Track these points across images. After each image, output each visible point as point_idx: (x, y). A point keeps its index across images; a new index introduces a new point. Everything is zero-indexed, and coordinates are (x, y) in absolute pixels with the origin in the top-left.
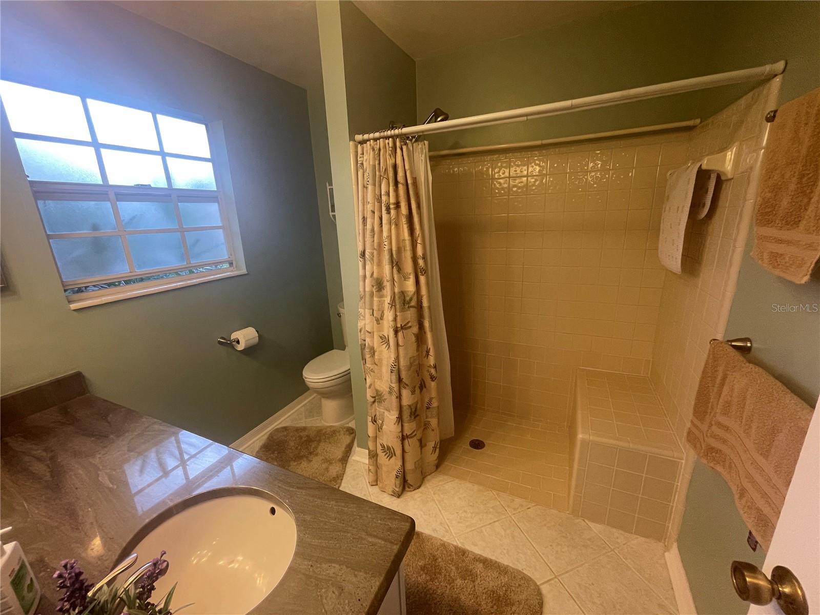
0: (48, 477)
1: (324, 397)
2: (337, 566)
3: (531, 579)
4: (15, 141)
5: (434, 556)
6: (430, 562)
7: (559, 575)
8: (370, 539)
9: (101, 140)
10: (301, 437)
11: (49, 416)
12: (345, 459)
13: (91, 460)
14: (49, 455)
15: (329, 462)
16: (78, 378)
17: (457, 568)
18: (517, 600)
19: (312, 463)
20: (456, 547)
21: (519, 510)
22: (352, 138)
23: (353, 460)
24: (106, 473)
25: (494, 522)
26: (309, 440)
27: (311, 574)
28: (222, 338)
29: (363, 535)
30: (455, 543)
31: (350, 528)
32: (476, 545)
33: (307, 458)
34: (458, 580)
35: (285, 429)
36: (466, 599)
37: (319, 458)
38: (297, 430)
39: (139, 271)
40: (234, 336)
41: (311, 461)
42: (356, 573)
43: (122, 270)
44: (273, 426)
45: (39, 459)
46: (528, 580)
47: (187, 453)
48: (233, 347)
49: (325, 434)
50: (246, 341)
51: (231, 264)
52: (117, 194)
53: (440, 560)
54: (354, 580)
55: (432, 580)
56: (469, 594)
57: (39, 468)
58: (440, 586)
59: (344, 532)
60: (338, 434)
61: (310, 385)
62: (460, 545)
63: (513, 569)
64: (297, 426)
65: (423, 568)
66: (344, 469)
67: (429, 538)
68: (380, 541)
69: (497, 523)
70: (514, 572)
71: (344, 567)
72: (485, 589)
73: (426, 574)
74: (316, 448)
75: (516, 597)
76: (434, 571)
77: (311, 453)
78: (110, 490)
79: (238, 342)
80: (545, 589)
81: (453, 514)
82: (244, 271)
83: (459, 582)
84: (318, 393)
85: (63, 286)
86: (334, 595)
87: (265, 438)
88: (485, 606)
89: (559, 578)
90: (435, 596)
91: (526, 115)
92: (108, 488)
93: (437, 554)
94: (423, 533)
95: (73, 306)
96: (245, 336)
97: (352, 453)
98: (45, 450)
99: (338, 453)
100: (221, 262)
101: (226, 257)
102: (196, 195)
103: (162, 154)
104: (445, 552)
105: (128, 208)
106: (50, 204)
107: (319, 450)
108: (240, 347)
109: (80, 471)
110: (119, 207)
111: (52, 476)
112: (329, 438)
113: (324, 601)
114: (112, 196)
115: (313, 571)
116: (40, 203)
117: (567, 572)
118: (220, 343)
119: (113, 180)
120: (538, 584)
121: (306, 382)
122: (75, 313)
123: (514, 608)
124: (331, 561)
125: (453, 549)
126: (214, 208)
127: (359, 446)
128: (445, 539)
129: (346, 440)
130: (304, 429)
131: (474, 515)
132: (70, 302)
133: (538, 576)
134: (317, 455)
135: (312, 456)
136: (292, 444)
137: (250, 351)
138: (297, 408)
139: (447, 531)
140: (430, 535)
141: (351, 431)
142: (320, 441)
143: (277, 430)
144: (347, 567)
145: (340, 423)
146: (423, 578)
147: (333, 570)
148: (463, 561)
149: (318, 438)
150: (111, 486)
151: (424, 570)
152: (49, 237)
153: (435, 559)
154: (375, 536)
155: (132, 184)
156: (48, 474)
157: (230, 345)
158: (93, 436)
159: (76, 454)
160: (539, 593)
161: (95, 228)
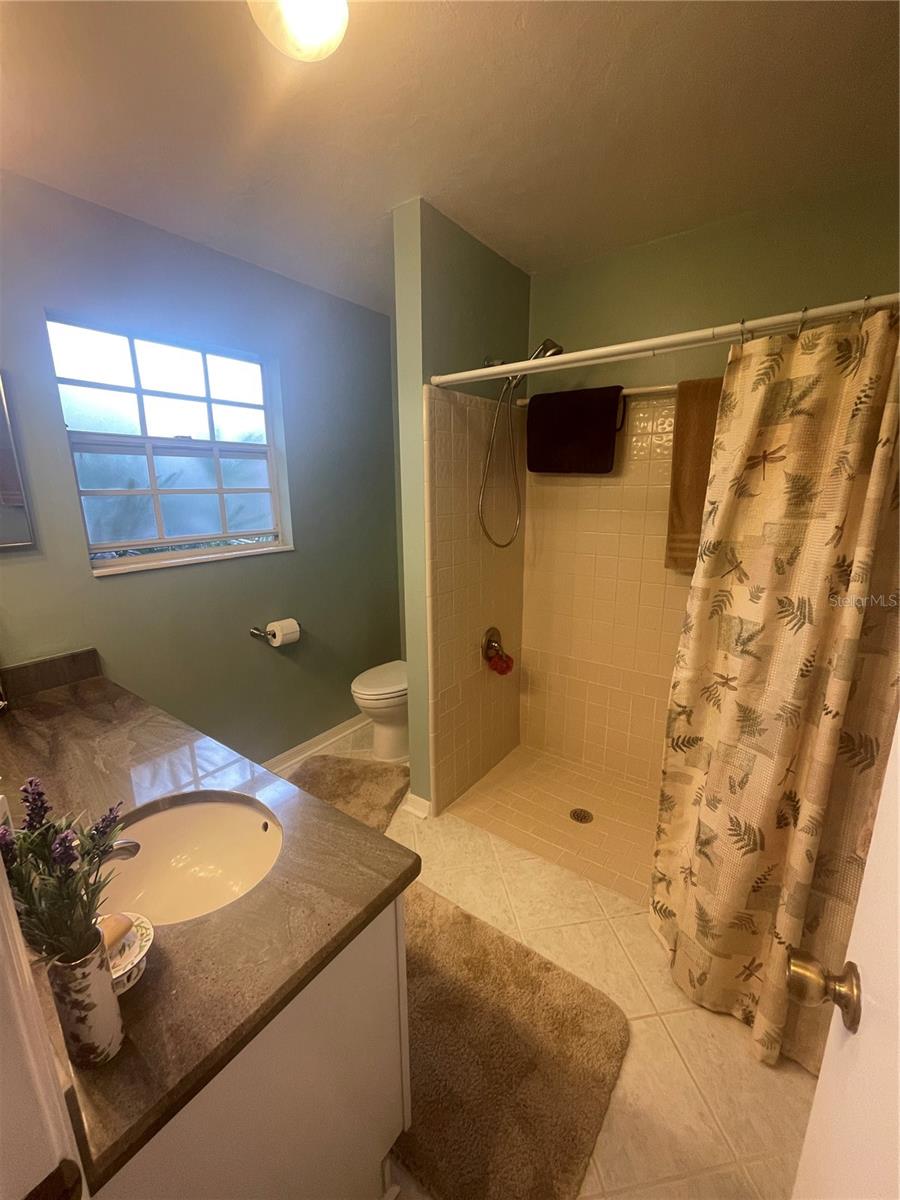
0: (47, 754)
1: (377, 722)
2: (315, 888)
3: (618, 1008)
4: (57, 389)
5: (485, 950)
6: (478, 956)
7: (663, 1014)
8: (360, 869)
9: (145, 385)
10: (341, 771)
11: (58, 694)
12: (393, 807)
13: (90, 742)
14: (51, 733)
15: (371, 807)
16: (92, 655)
17: (514, 972)
18: (590, 1030)
19: (350, 805)
20: (519, 945)
21: (623, 913)
22: (426, 380)
23: (404, 810)
24: (102, 758)
25: (582, 923)
26: (351, 776)
27: (285, 890)
28: (255, 629)
29: (355, 862)
30: (519, 940)
31: (342, 854)
32: (548, 948)
33: (344, 798)
34: (512, 987)
35: (324, 758)
36: (518, 1013)
37: (360, 801)
38: (339, 761)
39: (169, 538)
40: (271, 627)
41: (349, 802)
42: (334, 899)
43: (150, 535)
44: (309, 753)
45: (42, 735)
46: (613, 1009)
47: (203, 769)
48: (267, 642)
49: (373, 771)
50: (283, 635)
51: (276, 537)
52: (154, 447)
53: (492, 956)
54: (330, 904)
55: (476, 979)
56: (523, 1008)
57: (40, 744)
58: (485, 989)
59: (334, 856)
60: (389, 774)
61: (360, 702)
62: (525, 943)
63: (593, 989)
64: (341, 756)
65: (466, 962)
66: (389, 819)
67: (484, 926)
68: (371, 872)
69: (585, 925)
70: (594, 994)
71: (323, 890)
72: (547, 1005)
73: (470, 970)
74: (358, 787)
75: (590, 1025)
76: (481, 968)
77: (350, 793)
78: (102, 773)
79: (274, 636)
80: (636, 1027)
81: (524, 902)
82: (290, 547)
83: (512, 989)
84: (371, 715)
85: (89, 549)
86: (303, 915)
87: (298, 765)
88: (541, 1029)
89: (662, 1017)
90: (477, 1000)
91: (653, 349)
92: (101, 772)
93: (491, 948)
94: (476, 918)
95: (96, 573)
96: (284, 629)
97: (403, 802)
98: (49, 727)
99: (386, 798)
100: (263, 534)
101: (270, 528)
102: (245, 451)
103: (208, 400)
104: (501, 948)
105: (168, 464)
106: (87, 456)
107: (361, 791)
108: (276, 643)
109: (78, 752)
110: (155, 462)
111: (51, 753)
112: (376, 777)
113: (291, 918)
114: (148, 447)
115: (288, 887)
116: (77, 455)
117: (676, 1011)
118: (253, 634)
119: (152, 432)
120: (628, 1017)
121: (356, 699)
122: (97, 581)
123: (583, 1039)
124: (308, 881)
125: (513, 947)
126: (261, 466)
127: (412, 793)
128: (506, 933)
129: (400, 784)
130: (348, 761)
131: (553, 908)
132: (93, 568)
133: (629, 1006)
134: (358, 796)
135: (352, 796)
136: (329, 778)
137: (287, 649)
138: (344, 734)
139: (510, 922)
140: (485, 923)
141: (406, 772)
142: (364, 779)
143: (314, 759)
144: (326, 891)
145: (395, 760)
146: (464, 974)
147: (309, 891)
148: (524, 964)
149: (363, 776)
150: (104, 770)
151: (467, 965)
152: (80, 493)
153: (486, 953)
154: (369, 867)
155: (172, 436)
156: (47, 751)
157: (264, 638)
158: (98, 719)
159: (77, 735)
160: (626, 1029)
161: (132, 484)
